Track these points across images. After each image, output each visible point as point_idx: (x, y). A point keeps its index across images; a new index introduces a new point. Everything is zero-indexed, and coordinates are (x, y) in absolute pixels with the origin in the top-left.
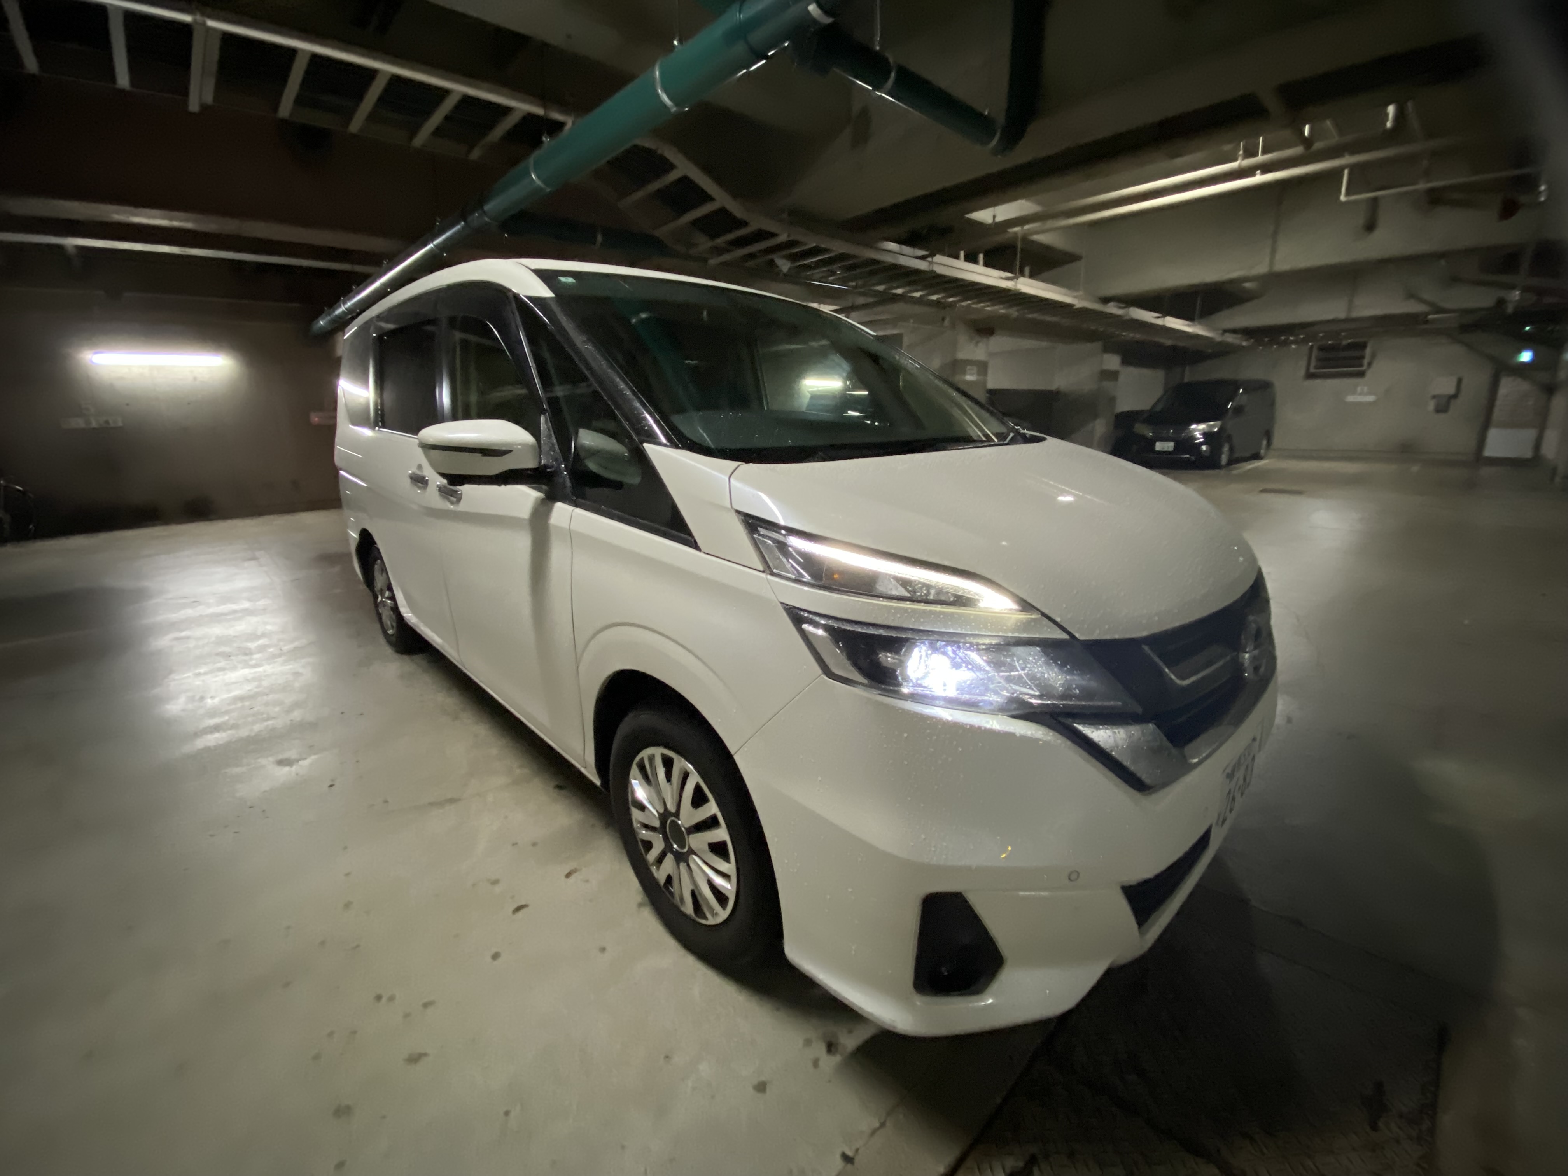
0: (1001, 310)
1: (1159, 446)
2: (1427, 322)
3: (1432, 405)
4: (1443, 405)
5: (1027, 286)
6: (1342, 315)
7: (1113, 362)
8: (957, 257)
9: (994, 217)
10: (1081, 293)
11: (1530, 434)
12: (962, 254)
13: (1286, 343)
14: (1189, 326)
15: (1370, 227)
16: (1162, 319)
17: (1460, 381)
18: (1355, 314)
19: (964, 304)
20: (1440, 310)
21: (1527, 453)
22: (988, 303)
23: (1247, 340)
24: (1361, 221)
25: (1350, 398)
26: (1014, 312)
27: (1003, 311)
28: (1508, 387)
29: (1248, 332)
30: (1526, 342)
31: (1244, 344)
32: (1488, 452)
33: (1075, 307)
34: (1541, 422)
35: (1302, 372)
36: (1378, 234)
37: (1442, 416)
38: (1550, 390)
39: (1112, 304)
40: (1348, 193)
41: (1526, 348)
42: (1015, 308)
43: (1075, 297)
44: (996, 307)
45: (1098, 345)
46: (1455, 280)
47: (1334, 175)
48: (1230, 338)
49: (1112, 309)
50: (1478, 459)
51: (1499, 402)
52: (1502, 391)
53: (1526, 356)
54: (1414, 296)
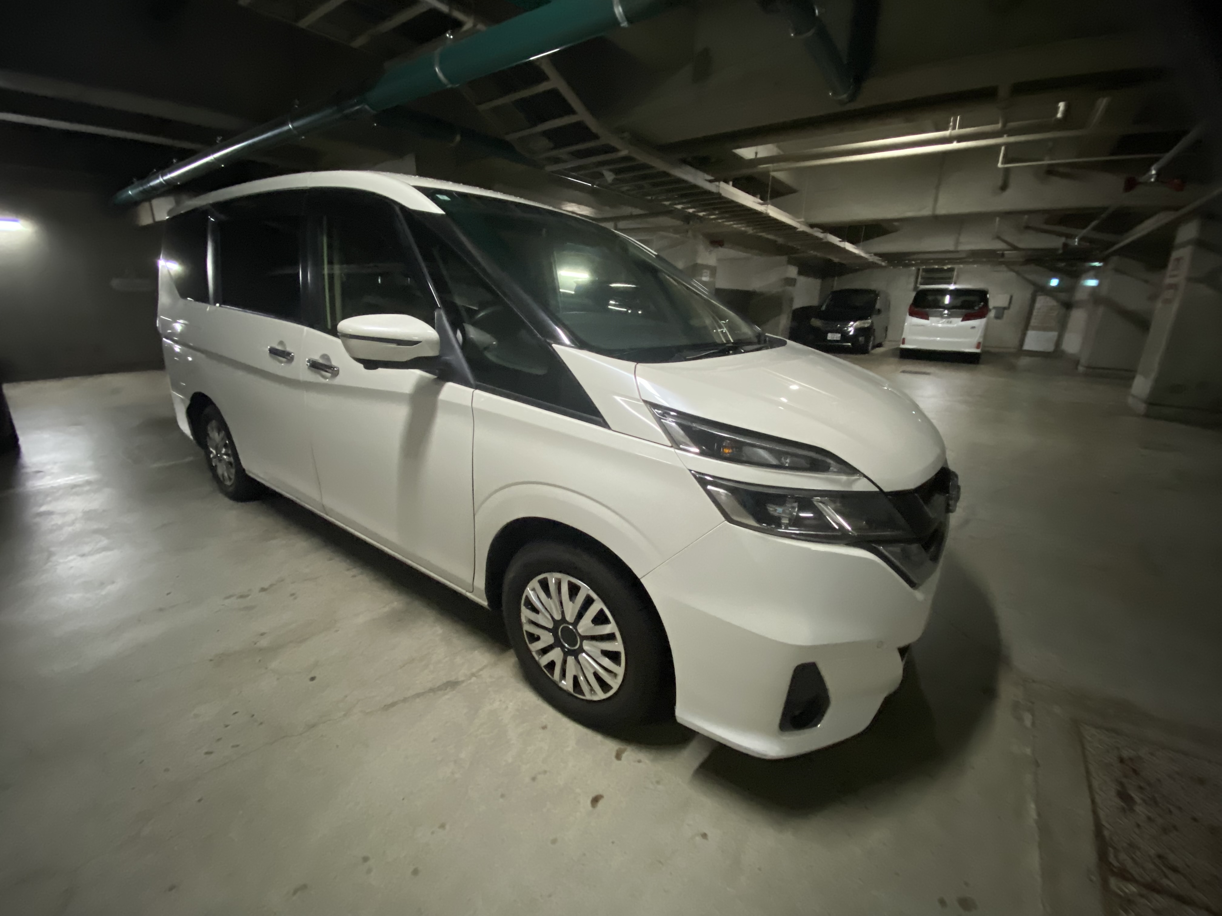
0: (741, 228)
1: (830, 336)
2: (1003, 255)
3: (993, 314)
4: (1000, 314)
5: (773, 212)
6: (952, 248)
7: (792, 271)
9: (756, 153)
10: (802, 220)
11: (1054, 335)
14: (856, 248)
15: (1004, 187)
16: (844, 243)
17: (1011, 298)
18: (962, 248)
19: (720, 221)
20: (1014, 249)
21: (1050, 348)
23: (883, 261)
24: (1000, 183)
26: (750, 230)
27: (743, 229)
28: (1042, 302)
30: (1055, 272)
31: (883, 264)
32: (1027, 347)
33: (798, 230)
34: (1062, 326)
36: (1005, 194)
37: (999, 321)
38: (1068, 306)
39: (815, 229)
40: (1003, 163)
41: (1055, 277)
42: (751, 228)
43: (798, 222)
44: (740, 226)
45: (784, 258)
47: (999, 148)
48: (876, 259)
50: (1020, 352)
51: (1035, 313)
52: (1038, 305)
53: (1054, 282)
54: (999, 238)
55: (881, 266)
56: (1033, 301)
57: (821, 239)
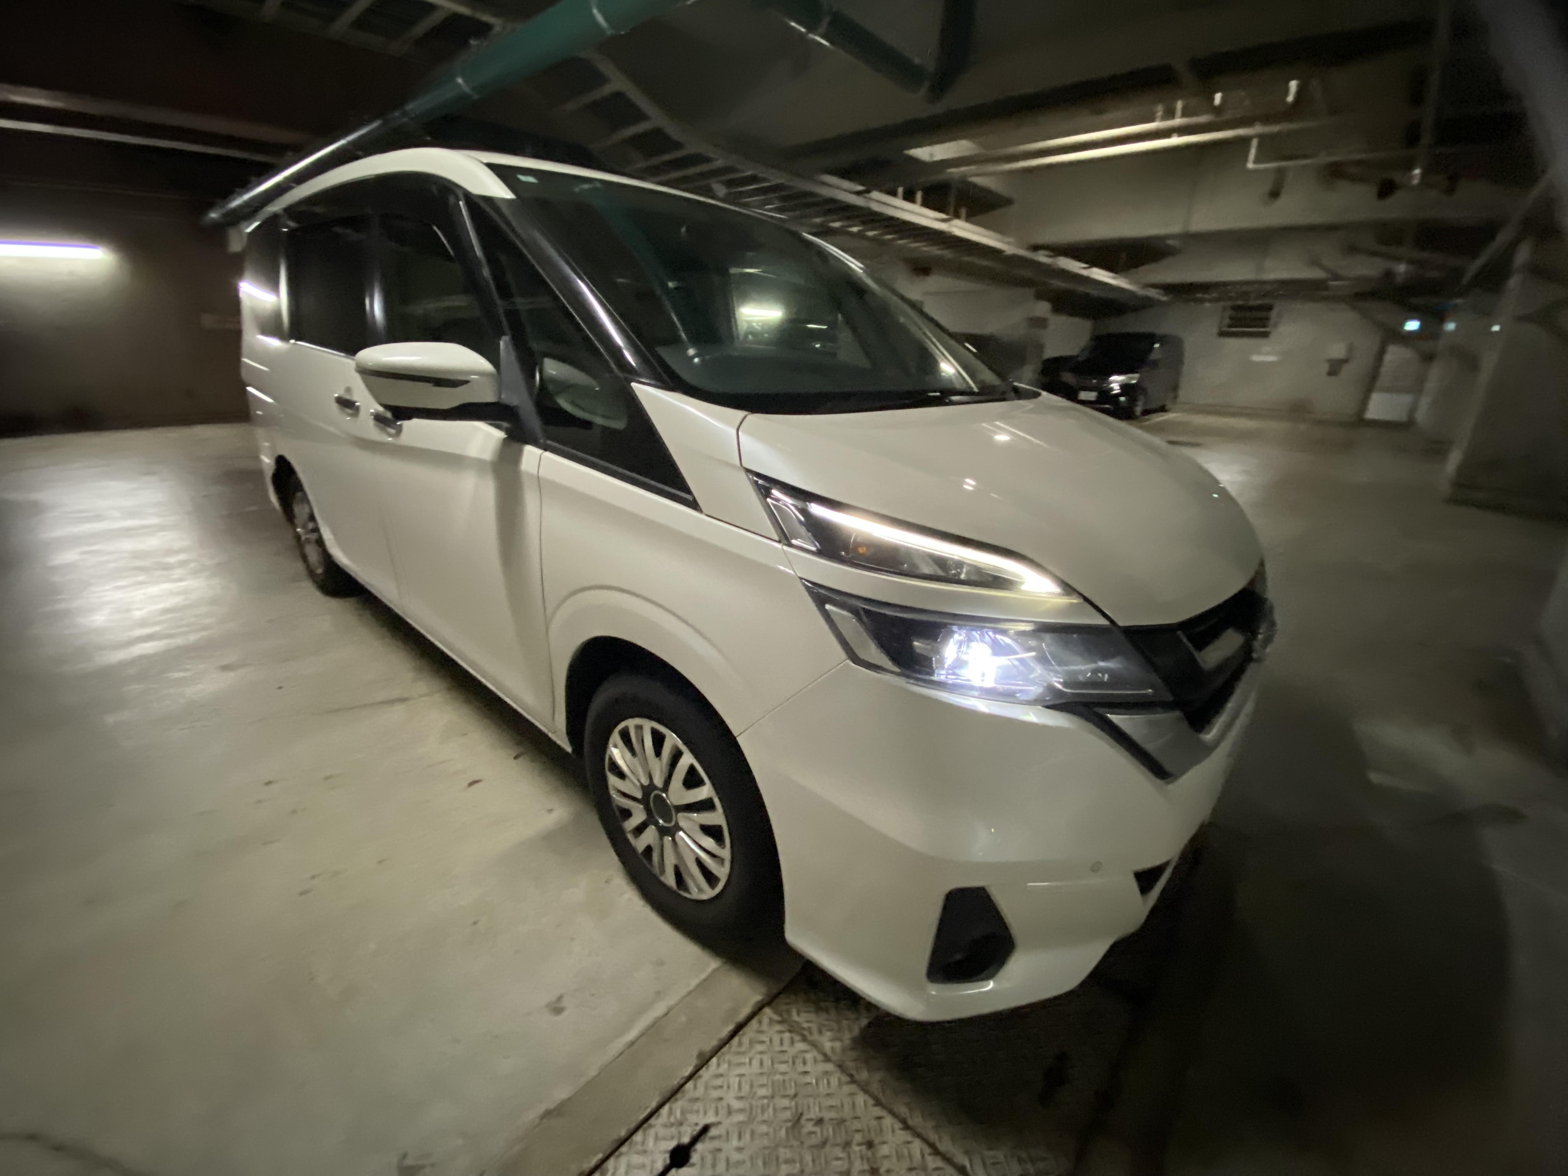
0: (936, 251)
2: (1326, 288)
3: (1326, 367)
4: (1335, 368)
5: (961, 229)
6: (1253, 277)
7: (1043, 309)
8: (894, 194)
9: (932, 155)
10: (1011, 240)
11: (1408, 399)
12: (900, 190)
13: (1202, 301)
14: (1114, 278)
15: (1275, 194)
16: (1091, 269)
17: (1351, 346)
19: (900, 242)
20: (1337, 277)
21: (1403, 417)
22: (924, 244)
23: (1166, 295)
24: (1267, 188)
25: (1256, 358)
26: (948, 254)
27: (938, 252)
28: (1393, 354)
29: (1169, 288)
30: (1413, 312)
31: (1164, 299)
32: (1369, 414)
33: (1005, 254)
34: (1418, 388)
35: (1215, 330)
36: (1284, 200)
37: (1333, 379)
38: (1429, 358)
39: (1042, 252)
40: (1256, 162)
41: (1412, 318)
42: (950, 250)
43: (1008, 243)
44: (931, 248)
45: (1030, 292)
46: (1352, 249)
47: (1244, 142)
48: (1153, 293)
49: (1042, 257)
50: (1359, 421)
51: (1384, 369)
52: (1388, 358)
53: (1412, 325)
54: (1315, 262)
55: (1160, 302)
56: (1382, 353)
57: (1049, 266)
